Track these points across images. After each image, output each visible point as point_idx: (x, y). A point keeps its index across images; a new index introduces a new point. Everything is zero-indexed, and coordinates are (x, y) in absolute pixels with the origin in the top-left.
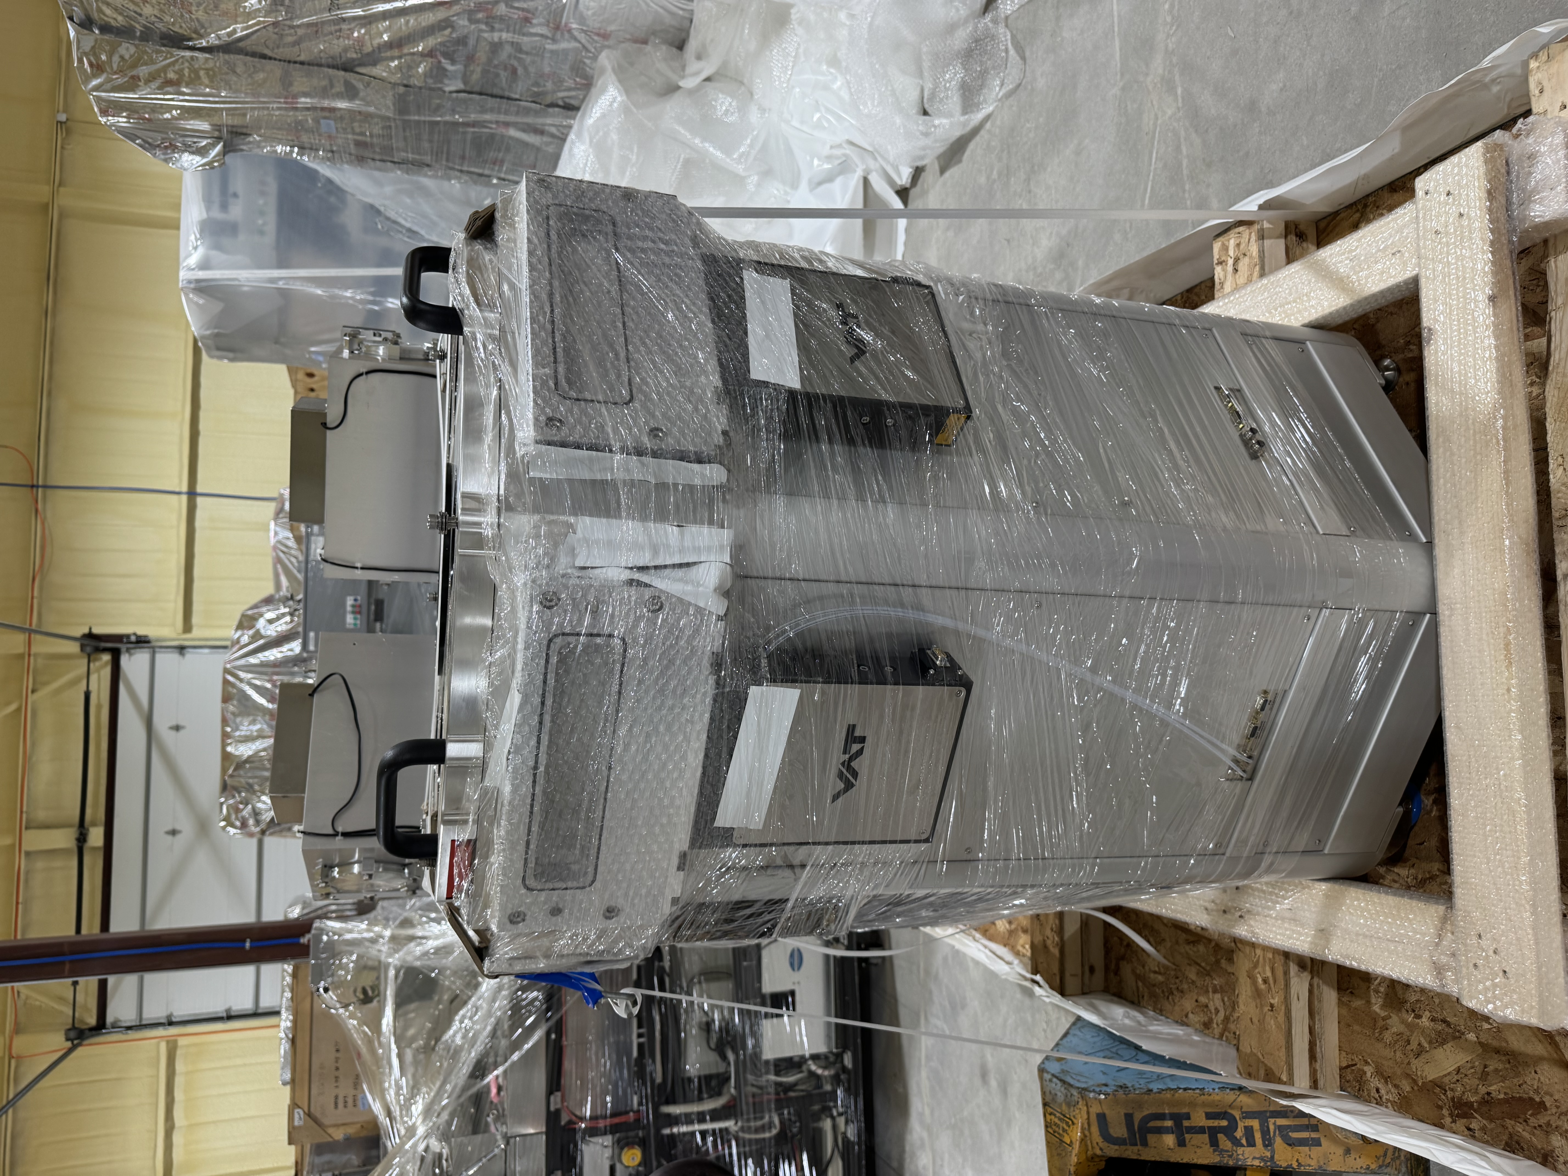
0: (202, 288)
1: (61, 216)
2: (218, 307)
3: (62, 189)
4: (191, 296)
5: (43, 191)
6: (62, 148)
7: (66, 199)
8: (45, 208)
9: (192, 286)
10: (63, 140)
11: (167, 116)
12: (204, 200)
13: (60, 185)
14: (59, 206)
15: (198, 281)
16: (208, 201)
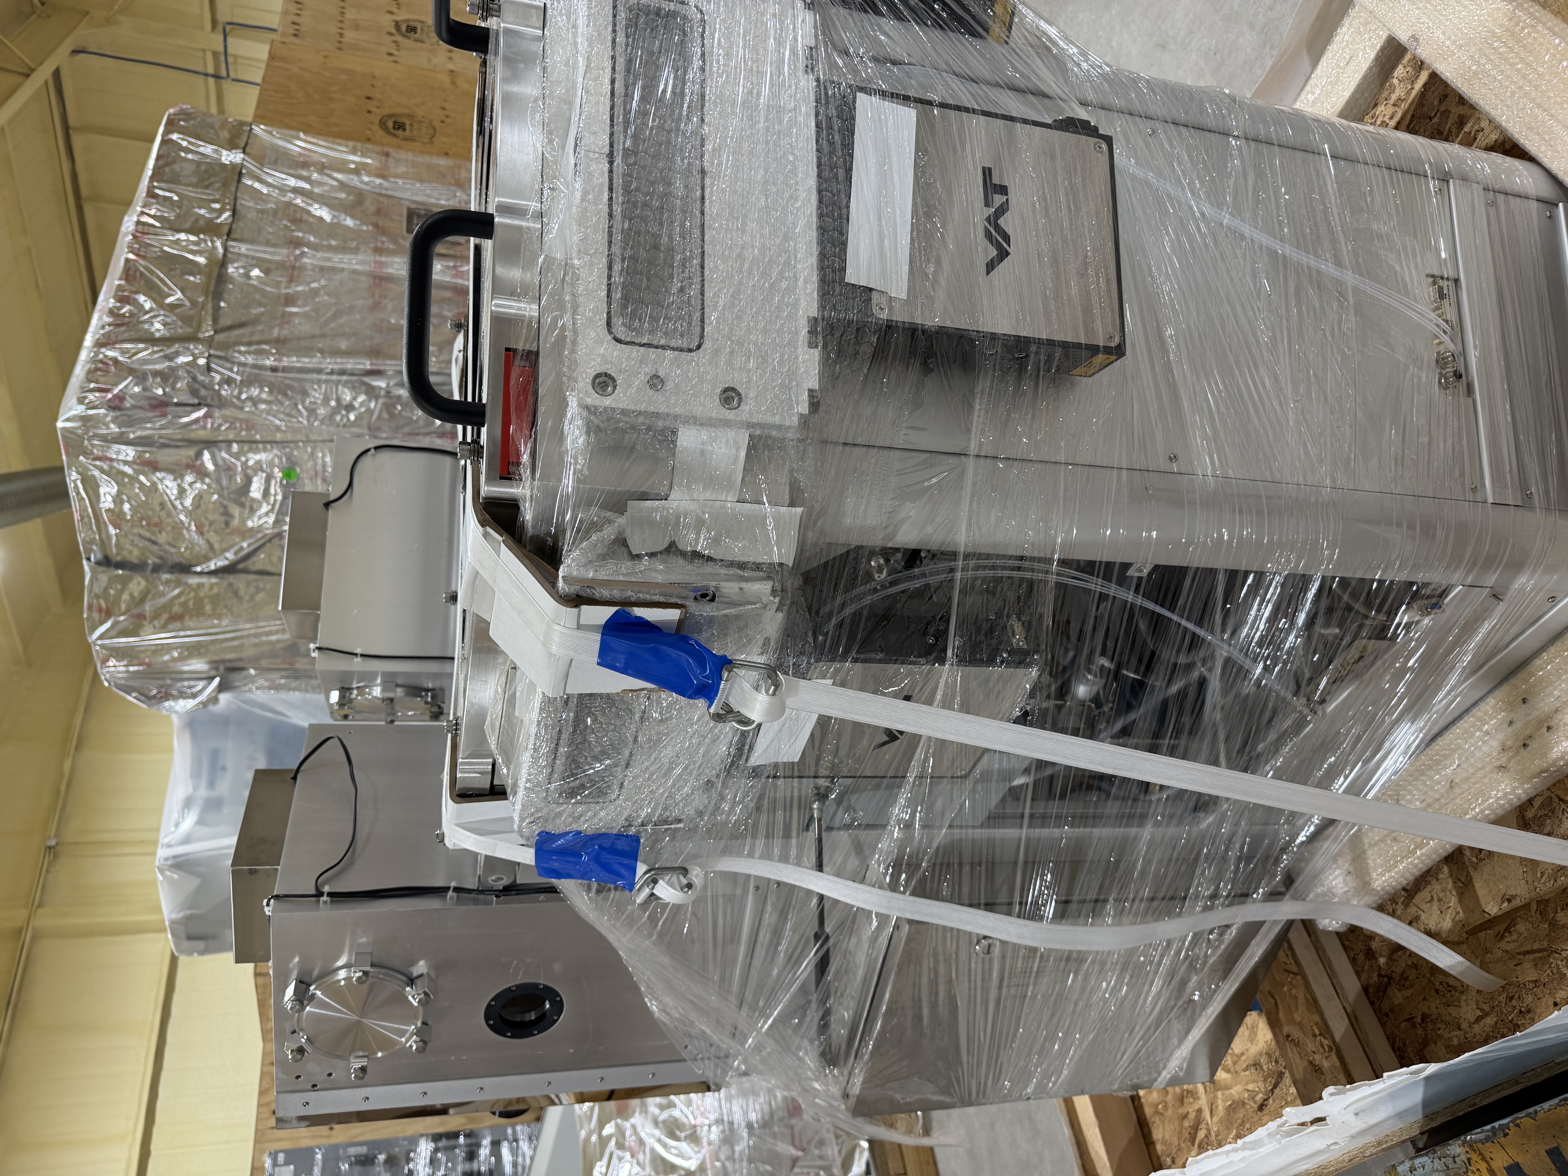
0: (180, 864)
1: (34, 938)
2: (195, 882)
3: (40, 911)
4: (168, 873)
5: (19, 915)
6: (47, 871)
7: (44, 920)
8: (18, 933)
9: (169, 863)
10: (50, 863)
11: (166, 658)
12: (191, 776)
13: (39, 907)
14: (33, 929)
15: (175, 857)
16: (195, 774)
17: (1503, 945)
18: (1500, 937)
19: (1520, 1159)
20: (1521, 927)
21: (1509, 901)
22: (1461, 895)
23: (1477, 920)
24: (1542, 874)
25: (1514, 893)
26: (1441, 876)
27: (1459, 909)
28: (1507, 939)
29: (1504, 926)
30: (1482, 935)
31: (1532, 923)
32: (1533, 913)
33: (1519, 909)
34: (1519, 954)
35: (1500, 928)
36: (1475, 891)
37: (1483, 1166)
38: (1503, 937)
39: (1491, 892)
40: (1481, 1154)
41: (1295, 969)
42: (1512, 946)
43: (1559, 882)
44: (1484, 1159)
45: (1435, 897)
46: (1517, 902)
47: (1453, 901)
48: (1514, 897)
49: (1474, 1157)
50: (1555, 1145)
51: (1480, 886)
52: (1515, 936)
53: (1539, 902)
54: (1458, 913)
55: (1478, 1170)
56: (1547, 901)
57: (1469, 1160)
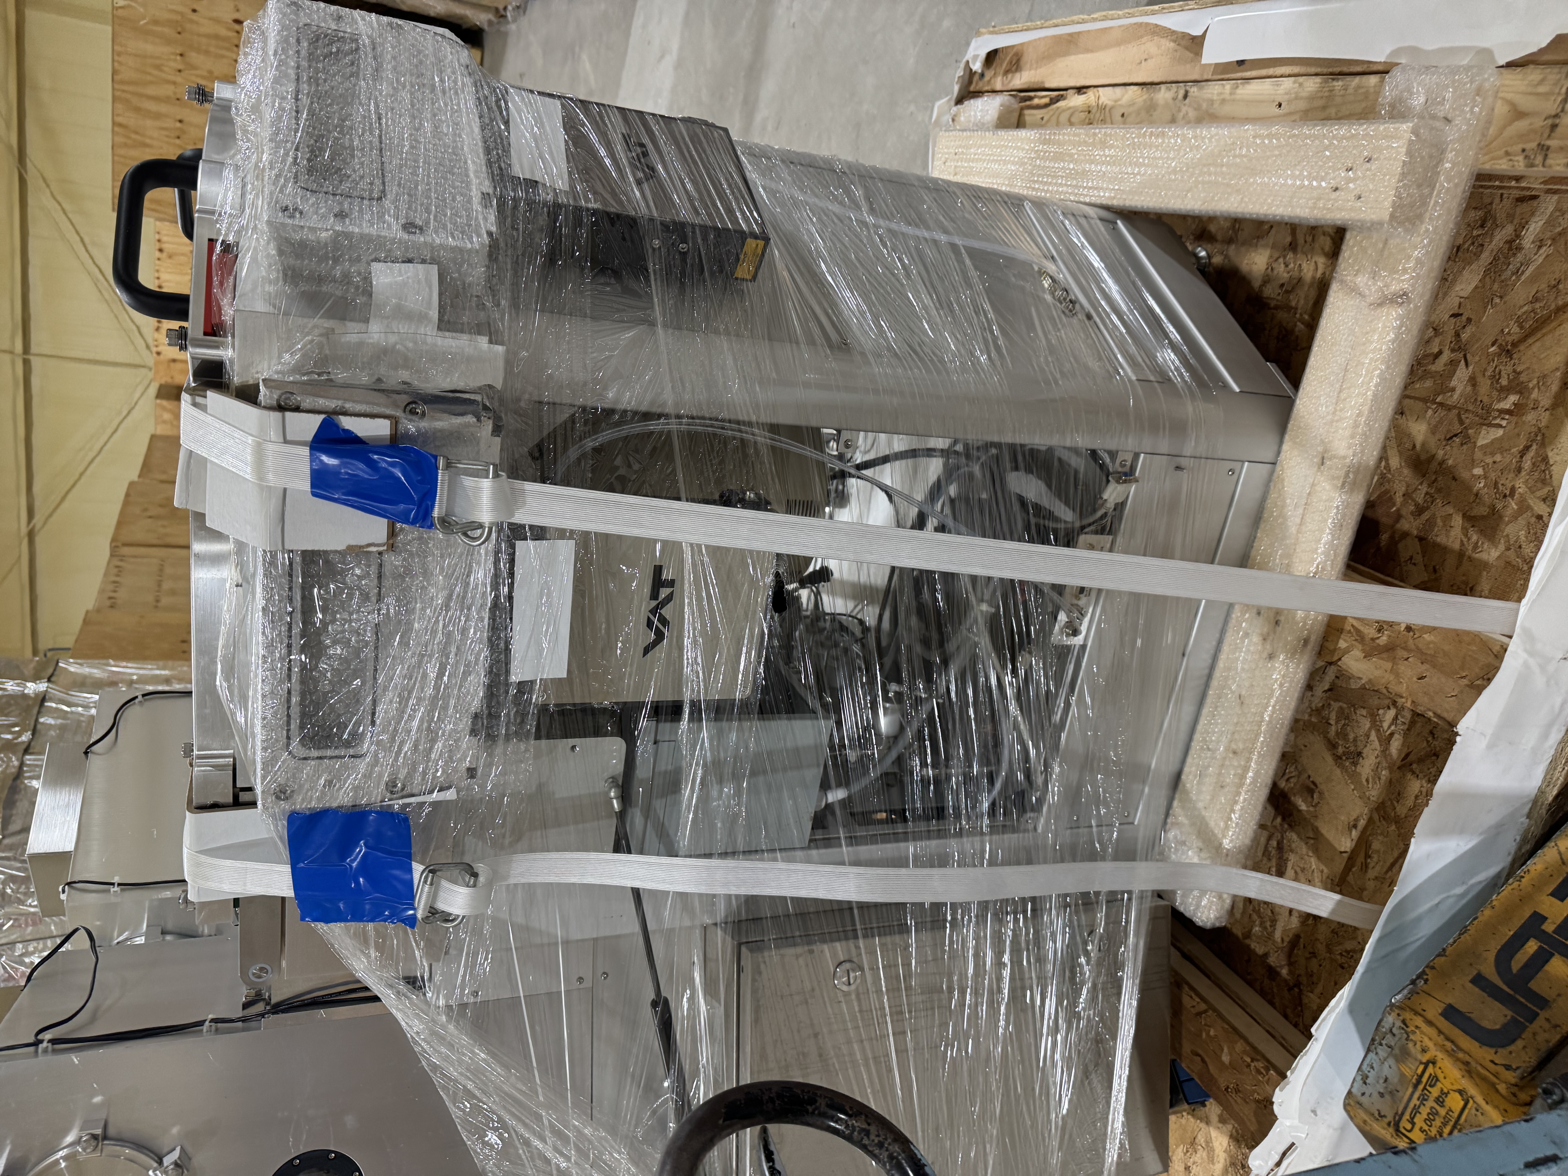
17: (1371, 874)
18: (1365, 867)
19: (1450, 1000)
20: (1376, 845)
21: (1355, 826)
22: (1316, 851)
23: (1340, 865)
24: (1367, 781)
25: (1355, 816)
26: (1293, 846)
27: (1322, 867)
28: (1371, 866)
29: (1362, 855)
30: (1350, 878)
31: (1382, 834)
32: (1378, 823)
33: (1365, 828)
34: (1387, 872)
35: (1361, 859)
36: (1326, 839)
37: (1419, 1021)
38: (1367, 866)
39: (1337, 829)
40: (1412, 1010)
41: (1203, 1006)
42: (1378, 868)
43: (1383, 778)
44: (1416, 1013)
45: (1298, 870)
46: (1362, 823)
47: (1313, 863)
48: (1357, 820)
49: (1408, 1015)
50: (1475, 973)
51: (1328, 831)
52: (1375, 857)
53: (1377, 809)
54: (1322, 872)
55: (1417, 1027)
56: (1383, 803)
57: (1404, 1022)
